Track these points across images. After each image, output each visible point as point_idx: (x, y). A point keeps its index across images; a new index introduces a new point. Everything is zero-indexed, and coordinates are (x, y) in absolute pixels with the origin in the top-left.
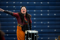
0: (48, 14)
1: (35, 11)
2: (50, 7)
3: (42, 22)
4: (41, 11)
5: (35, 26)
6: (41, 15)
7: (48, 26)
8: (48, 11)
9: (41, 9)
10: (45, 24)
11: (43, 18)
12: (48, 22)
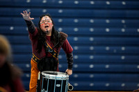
0: (123, 30)
1: (92, 21)
2: (128, 12)
3: (107, 48)
4: (108, 21)
5: (92, 57)
6: (108, 30)
7: (123, 58)
8: (123, 21)
9: (107, 18)
10: (115, 51)
11: (112, 39)
12: (123, 48)
